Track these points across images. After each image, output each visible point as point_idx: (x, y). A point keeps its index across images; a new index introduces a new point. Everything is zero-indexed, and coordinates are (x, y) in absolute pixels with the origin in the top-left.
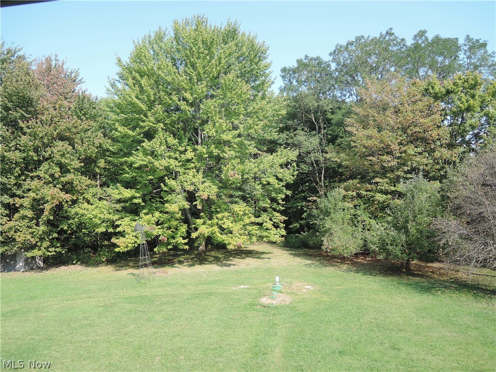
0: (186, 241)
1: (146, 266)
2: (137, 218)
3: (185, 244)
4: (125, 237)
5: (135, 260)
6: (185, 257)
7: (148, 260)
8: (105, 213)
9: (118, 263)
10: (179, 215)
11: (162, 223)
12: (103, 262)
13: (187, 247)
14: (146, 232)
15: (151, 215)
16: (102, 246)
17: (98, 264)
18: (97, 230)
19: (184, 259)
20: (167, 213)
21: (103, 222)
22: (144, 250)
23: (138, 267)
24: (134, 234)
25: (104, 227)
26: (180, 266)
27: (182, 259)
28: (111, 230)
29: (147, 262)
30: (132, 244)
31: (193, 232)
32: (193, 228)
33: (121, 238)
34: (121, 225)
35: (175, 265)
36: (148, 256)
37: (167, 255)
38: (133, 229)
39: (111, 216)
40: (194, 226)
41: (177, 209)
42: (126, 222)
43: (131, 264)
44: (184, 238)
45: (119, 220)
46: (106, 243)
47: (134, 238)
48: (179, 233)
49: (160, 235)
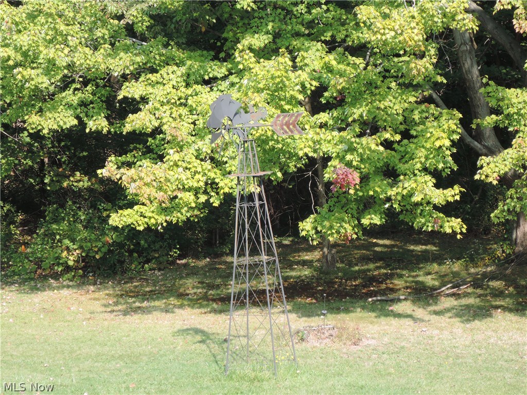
0: (453, 194)
1: (258, 299)
2: (218, 70)
3: (449, 209)
4: (161, 158)
5: (211, 268)
6: (444, 269)
7: (272, 272)
8: (72, 41)
9: (131, 279)
10: (424, 67)
11: (339, 102)
12: (68, 269)
13: (454, 225)
14: (262, 142)
15: (286, 60)
16: (63, 196)
17: (45, 278)
18: (34, 120)
19: (442, 277)
20: (360, 50)
21: (66, 83)
22: (253, 224)
23: (223, 302)
24: (205, 145)
25: (69, 106)
26: (420, 312)
27: (430, 281)
28: (98, 123)
29: (267, 282)
30: (196, 192)
31: (491, 152)
32: (488, 133)
33: (146, 163)
34: (144, 100)
35: (398, 308)
36: (269, 252)
37: (358, 253)
38: (200, 123)
39: (99, 56)
40: (490, 120)
41: (415, 36)
42: (169, 88)
43: (190, 285)
44: (442, 182)
45: (136, 76)
46: (80, 181)
47: (208, 165)
48: (422, 153)
49: (326, 159)
